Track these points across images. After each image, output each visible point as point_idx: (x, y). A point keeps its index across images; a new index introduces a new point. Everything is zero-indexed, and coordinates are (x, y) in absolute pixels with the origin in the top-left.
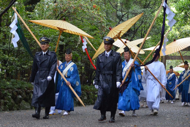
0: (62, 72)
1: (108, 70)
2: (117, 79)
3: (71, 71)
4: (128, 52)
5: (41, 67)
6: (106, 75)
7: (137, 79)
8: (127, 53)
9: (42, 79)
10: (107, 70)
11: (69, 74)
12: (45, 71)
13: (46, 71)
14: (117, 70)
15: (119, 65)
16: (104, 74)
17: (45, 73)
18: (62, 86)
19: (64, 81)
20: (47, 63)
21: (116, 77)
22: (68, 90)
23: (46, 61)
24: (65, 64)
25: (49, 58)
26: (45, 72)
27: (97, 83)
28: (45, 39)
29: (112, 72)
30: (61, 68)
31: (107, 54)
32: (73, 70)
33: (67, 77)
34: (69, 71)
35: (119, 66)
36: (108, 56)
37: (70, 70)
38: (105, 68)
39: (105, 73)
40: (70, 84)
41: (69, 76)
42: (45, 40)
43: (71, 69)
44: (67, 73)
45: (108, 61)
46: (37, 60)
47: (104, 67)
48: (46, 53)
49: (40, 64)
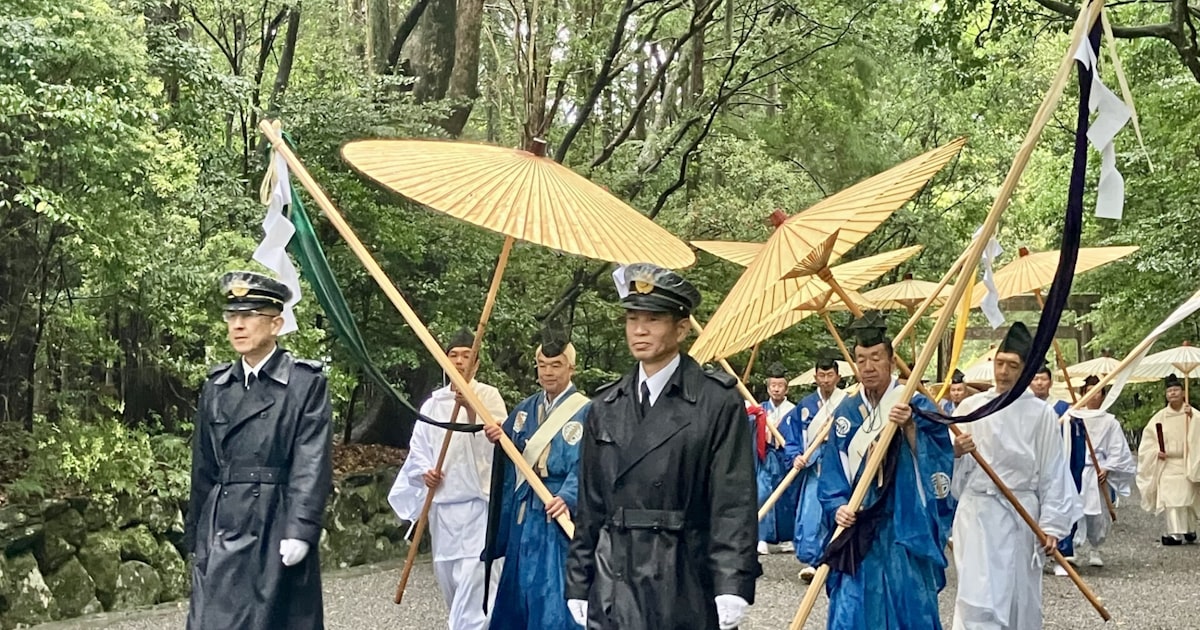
0: (521, 448)
1: (649, 505)
2: (721, 574)
3: (572, 443)
4: (881, 346)
5: (228, 458)
6: (635, 534)
7: (927, 498)
8: (874, 354)
9: (230, 535)
10: (639, 502)
11: (557, 455)
12: (249, 485)
13: (258, 484)
14: (715, 506)
15: (730, 469)
16: (625, 531)
17: (252, 499)
18: (520, 522)
19: (531, 493)
20: (263, 433)
21: (713, 556)
22: (551, 545)
23: (256, 423)
24: (540, 407)
25: (280, 402)
26: (248, 493)
27: (586, 586)
28: (253, 281)
29: (675, 521)
30: (517, 428)
31: (644, 383)
32: (579, 435)
33: (545, 474)
34: (560, 444)
35: (733, 475)
36: (652, 400)
37: (566, 436)
38: (632, 488)
39: (630, 523)
40: (564, 511)
41: (557, 468)
42: (251, 291)
43: (569, 430)
44: (546, 456)
45: (653, 441)
46: (212, 413)
47: (621, 481)
48: (261, 372)
49: (222, 436)
